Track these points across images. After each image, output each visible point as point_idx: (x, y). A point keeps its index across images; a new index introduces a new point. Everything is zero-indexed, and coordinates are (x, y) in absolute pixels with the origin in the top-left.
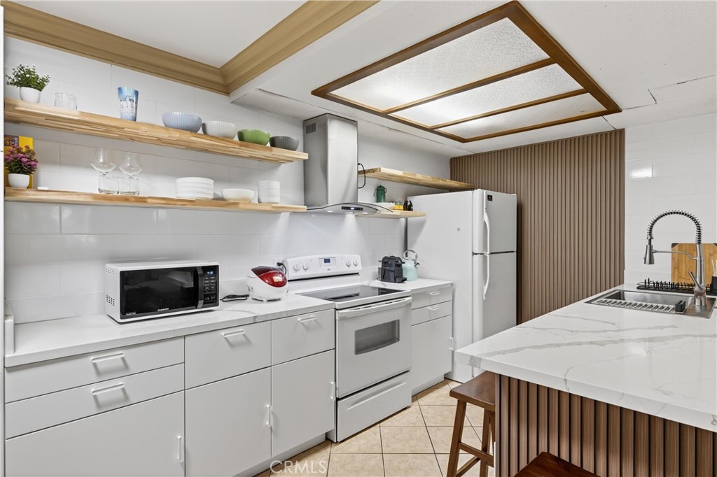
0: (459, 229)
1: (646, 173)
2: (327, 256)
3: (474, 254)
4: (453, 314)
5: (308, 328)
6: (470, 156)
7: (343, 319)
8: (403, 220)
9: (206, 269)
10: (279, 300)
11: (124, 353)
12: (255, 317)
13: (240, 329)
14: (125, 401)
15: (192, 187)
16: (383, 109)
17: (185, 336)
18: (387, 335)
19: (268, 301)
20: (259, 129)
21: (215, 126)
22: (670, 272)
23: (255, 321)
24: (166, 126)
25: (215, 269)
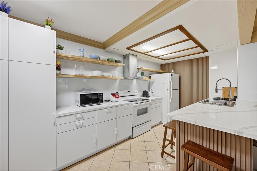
0: (163, 83)
1: (215, 68)
2: (129, 91)
3: (168, 90)
4: (162, 106)
5: (125, 109)
6: (166, 64)
7: (134, 107)
8: (148, 81)
9: (100, 94)
10: (117, 102)
11: (83, 114)
12: (113, 106)
13: (109, 109)
14: (82, 126)
15: (96, 73)
16: (144, 52)
17: (96, 110)
18: (145, 111)
19: (115, 102)
20: (113, 58)
21: (102, 57)
22: (222, 95)
23: (113, 107)
24: (90, 58)
25: (102, 94)
